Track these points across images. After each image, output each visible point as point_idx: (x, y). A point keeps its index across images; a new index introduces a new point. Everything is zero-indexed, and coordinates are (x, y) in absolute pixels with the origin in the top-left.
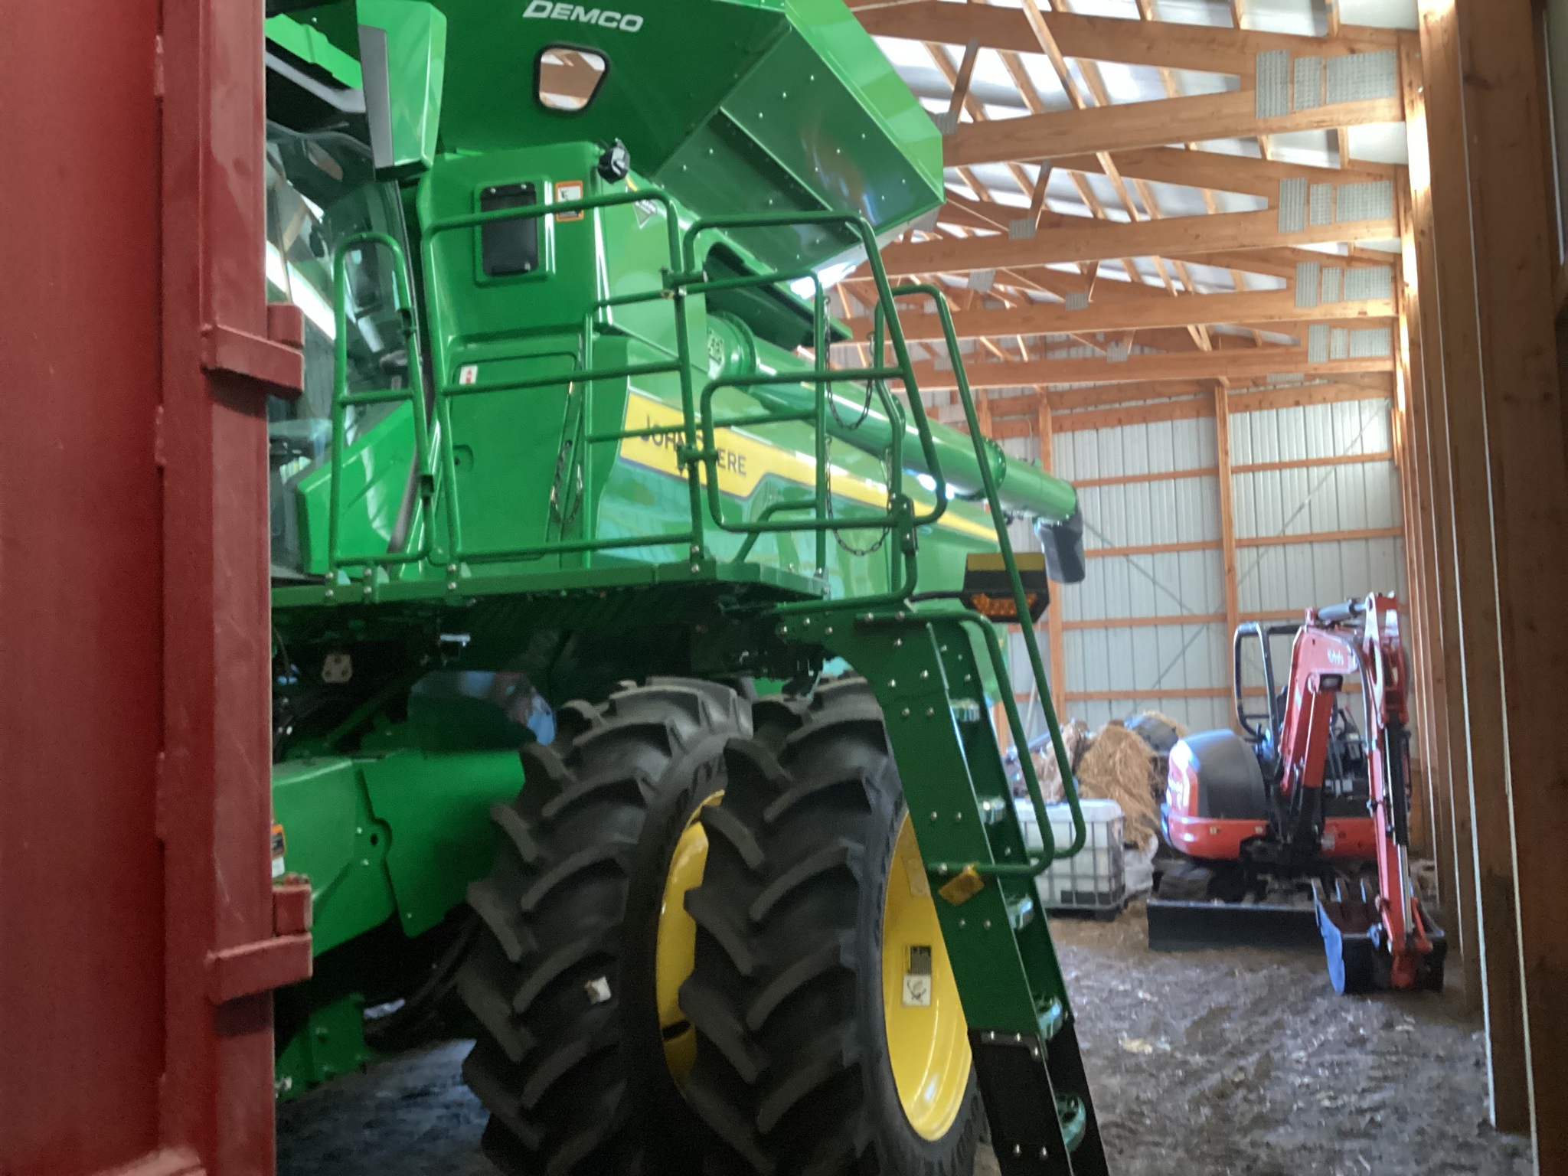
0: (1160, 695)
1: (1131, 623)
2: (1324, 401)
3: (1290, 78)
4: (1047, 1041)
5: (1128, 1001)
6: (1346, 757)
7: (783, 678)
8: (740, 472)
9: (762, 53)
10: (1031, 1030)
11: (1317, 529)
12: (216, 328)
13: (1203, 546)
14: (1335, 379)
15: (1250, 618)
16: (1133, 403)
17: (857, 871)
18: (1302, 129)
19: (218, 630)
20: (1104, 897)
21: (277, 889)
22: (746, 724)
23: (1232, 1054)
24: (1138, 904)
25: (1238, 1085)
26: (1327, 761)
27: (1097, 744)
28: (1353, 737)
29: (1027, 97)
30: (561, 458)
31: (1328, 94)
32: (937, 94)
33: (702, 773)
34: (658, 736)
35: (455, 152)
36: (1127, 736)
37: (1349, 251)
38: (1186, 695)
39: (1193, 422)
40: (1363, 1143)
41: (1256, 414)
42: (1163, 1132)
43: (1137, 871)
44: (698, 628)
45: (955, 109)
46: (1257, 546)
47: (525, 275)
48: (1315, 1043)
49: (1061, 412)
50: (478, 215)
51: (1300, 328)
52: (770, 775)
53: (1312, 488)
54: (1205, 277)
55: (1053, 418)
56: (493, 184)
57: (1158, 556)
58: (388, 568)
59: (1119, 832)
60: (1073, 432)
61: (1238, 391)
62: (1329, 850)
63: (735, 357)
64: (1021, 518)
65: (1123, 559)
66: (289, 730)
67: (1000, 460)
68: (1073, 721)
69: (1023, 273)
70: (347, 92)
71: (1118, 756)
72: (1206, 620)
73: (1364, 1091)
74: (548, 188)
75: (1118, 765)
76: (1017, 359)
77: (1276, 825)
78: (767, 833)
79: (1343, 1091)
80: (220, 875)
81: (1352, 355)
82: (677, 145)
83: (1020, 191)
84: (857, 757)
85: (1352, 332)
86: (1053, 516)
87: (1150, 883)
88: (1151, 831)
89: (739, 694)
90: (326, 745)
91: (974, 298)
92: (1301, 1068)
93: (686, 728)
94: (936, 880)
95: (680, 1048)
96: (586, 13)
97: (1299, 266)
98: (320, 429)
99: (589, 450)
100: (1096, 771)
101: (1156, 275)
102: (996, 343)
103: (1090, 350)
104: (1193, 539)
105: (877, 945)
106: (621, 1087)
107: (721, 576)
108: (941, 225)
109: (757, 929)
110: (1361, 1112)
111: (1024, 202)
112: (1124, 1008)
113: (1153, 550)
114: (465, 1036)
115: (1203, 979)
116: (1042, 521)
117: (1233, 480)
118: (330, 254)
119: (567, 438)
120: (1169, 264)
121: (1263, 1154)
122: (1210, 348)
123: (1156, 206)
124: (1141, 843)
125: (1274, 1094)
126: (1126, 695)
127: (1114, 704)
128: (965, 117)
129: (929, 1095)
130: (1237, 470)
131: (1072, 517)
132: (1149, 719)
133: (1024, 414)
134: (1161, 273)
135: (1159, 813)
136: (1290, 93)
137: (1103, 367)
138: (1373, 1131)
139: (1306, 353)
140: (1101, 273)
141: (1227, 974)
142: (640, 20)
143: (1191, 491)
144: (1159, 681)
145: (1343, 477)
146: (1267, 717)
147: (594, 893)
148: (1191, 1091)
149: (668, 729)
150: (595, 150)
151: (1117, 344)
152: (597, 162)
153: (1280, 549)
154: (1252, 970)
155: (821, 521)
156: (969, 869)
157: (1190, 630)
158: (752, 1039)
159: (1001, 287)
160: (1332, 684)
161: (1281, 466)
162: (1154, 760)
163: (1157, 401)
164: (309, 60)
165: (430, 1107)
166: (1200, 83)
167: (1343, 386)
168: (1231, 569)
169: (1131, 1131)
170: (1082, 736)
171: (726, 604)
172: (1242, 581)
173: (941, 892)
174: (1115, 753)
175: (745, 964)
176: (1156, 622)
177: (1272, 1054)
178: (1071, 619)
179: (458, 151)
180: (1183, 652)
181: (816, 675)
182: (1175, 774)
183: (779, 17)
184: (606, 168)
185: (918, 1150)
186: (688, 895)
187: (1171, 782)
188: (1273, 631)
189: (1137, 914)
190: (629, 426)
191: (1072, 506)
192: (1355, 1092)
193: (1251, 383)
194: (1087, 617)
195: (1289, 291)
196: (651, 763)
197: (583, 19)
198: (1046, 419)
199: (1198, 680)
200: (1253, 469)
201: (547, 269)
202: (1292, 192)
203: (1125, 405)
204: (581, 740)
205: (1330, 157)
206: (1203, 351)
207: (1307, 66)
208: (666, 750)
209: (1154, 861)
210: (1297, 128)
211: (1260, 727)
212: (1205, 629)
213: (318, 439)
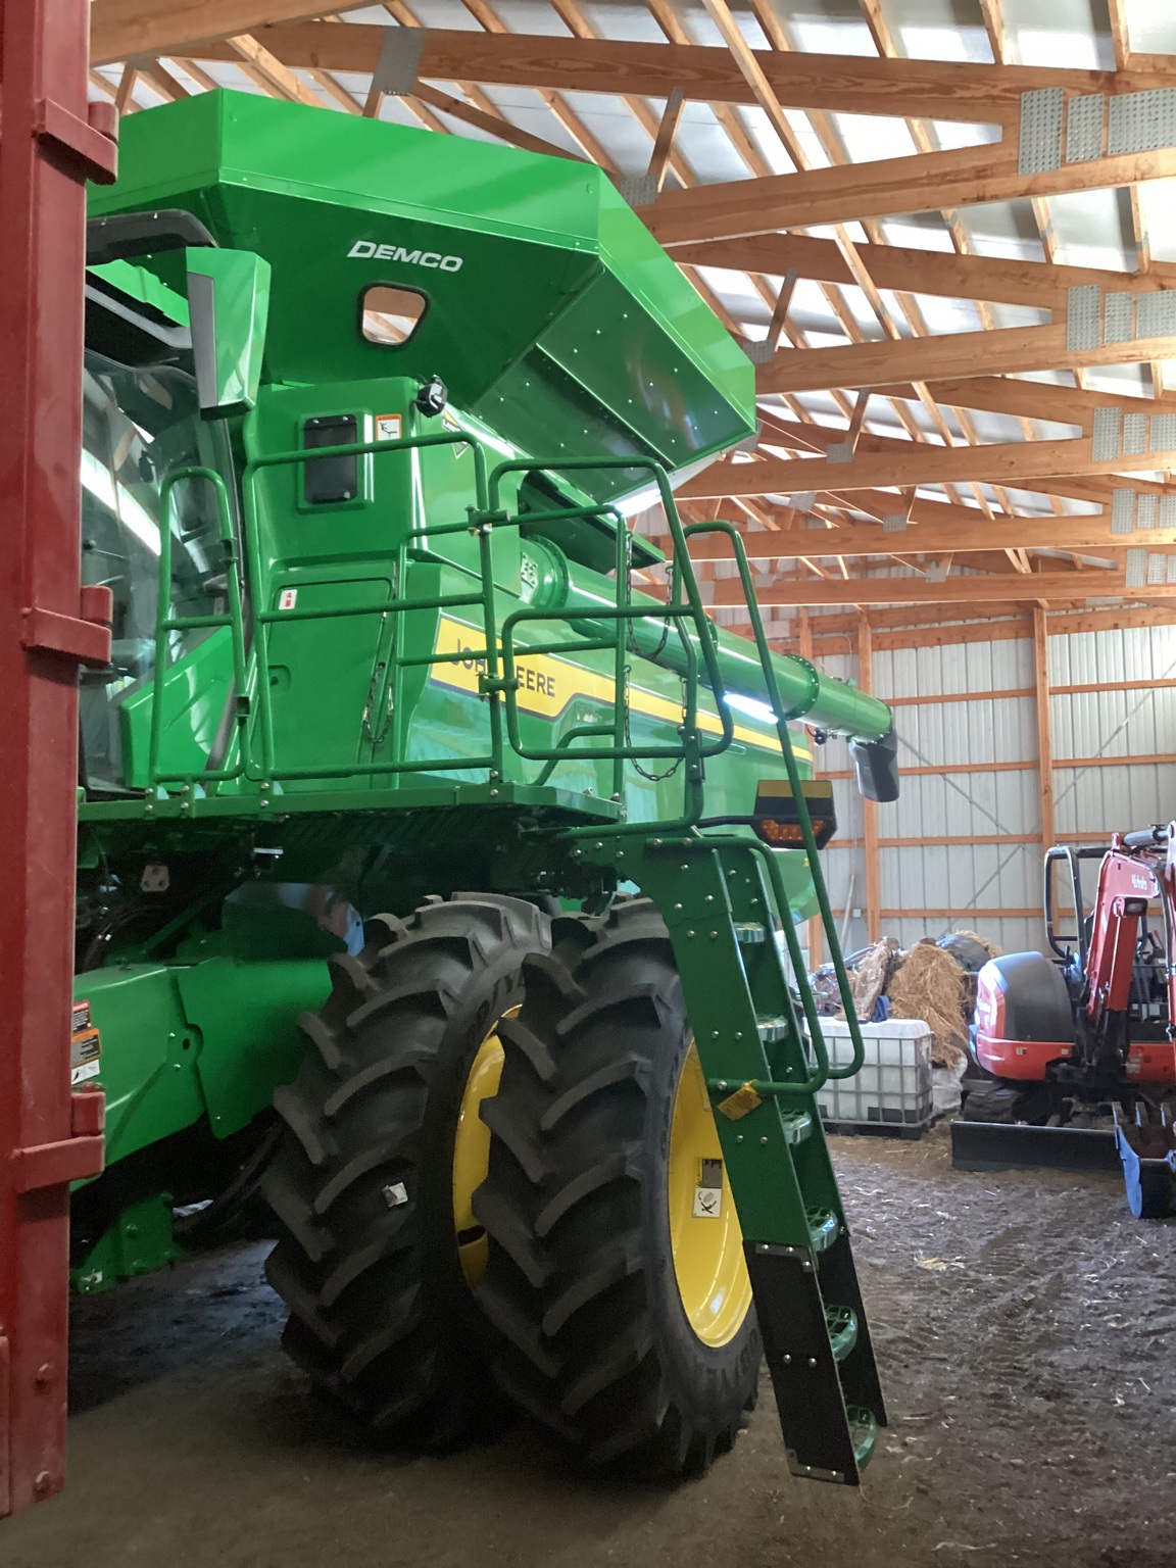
0: (975, 914)
1: (947, 842)
2: (1143, 624)
3: (1101, 313)
4: (818, 1253)
5: (927, 1219)
6: (1153, 981)
7: (580, 898)
8: (549, 694)
9: (576, 293)
10: (803, 1242)
11: (1133, 753)
12: (34, 610)
13: (1019, 766)
14: (1154, 603)
15: (1062, 840)
16: (952, 623)
17: (645, 1085)
18: (1112, 363)
19: (29, 870)
20: (910, 1115)
21: (76, 1095)
22: (547, 937)
23: (1025, 1275)
24: (946, 1123)
25: (1028, 1305)
26: (1133, 985)
27: (908, 962)
28: (1160, 961)
29: (845, 323)
30: (374, 680)
31: (1138, 329)
32: (757, 320)
33: (503, 985)
34: (460, 950)
35: (281, 383)
36: (939, 954)
37: (1165, 479)
38: (1000, 914)
39: (1012, 642)
40: (1145, 1365)
41: (1075, 636)
42: (950, 1349)
43: (946, 1090)
44: (499, 848)
45: (773, 336)
46: (1074, 767)
47: (346, 503)
48: (1108, 1265)
49: (880, 630)
50: (302, 452)
51: (1119, 552)
52: (565, 991)
53: (1129, 712)
54: (1023, 501)
55: (872, 635)
56: (316, 415)
57: (975, 776)
58: (206, 785)
59: (928, 1050)
60: (892, 650)
61: (1057, 613)
62: (1133, 1073)
63: (548, 579)
64: (834, 737)
65: (940, 777)
66: (108, 937)
67: (813, 680)
68: (885, 938)
69: (843, 495)
70: (177, 329)
71: (929, 975)
72: (1022, 840)
73: (1152, 1313)
74: (368, 420)
75: (928, 982)
76: (836, 577)
77: (1082, 1048)
78: (559, 1046)
79: (1131, 1313)
80: (26, 1082)
81: (1170, 580)
82: (496, 378)
83: (839, 414)
84: (649, 975)
85: (1170, 558)
86: (867, 735)
87: (959, 1102)
88: (960, 1051)
89: (541, 910)
90: (144, 952)
91: (795, 516)
92: (1091, 1289)
93: (487, 941)
94: (716, 1095)
95: (473, 1253)
96: (408, 253)
97: (1115, 491)
98: (145, 649)
99: (401, 675)
100: (907, 990)
101: (973, 498)
102: (818, 563)
103: (909, 570)
104: (1010, 760)
105: (664, 1157)
106: (415, 1289)
107: (518, 799)
108: (762, 446)
109: (546, 1139)
110: (1147, 1334)
111: (843, 424)
112: (921, 1226)
113: (971, 769)
114: (269, 1237)
115: (1003, 1200)
116: (856, 739)
117: (1050, 700)
118: (158, 479)
119: (380, 661)
120: (987, 488)
121: (1046, 1373)
122: (1030, 571)
123: (974, 431)
124: (949, 1062)
125: (1066, 1315)
126: (942, 914)
127: (929, 921)
128: (784, 341)
129: (716, 1306)
130: (1056, 691)
131: (886, 736)
132: (962, 937)
133: (844, 632)
134: (976, 495)
135: (967, 1033)
136: (1100, 328)
137: (919, 587)
138: (1156, 1354)
139: (1123, 578)
140: (920, 494)
141: (1026, 1196)
142: (459, 261)
143: (1009, 712)
144: (974, 901)
145: (1161, 700)
146: (1074, 939)
147: (395, 1099)
148: (981, 1309)
149: (470, 943)
150: (414, 385)
151: (937, 565)
152: (415, 396)
153: (1097, 770)
154: (1052, 1192)
155: (618, 749)
156: (747, 1086)
157: (1007, 850)
158: (542, 1245)
159: (823, 507)
160: (1137, 909)
161: (1098, 688)
162: (965, 979)
163: (976, 621)
164: (143, 301)
165: (238, 1305)
166: (1015, 316)
167: (1161, 610)
168: (1048, 790)
169: (919, 1346)
170: (894, 952)
171: (526, 826)
172: (1057, 802)
173: (720, 1107)
174: (926, 970)
175: (535, 1173)
176: (973, 841)
177: (1064, 1275)
178: (887, 836)
179: (285, 382)
180: (998, 872)
181: (611, 894)
182: (984, 995)
183: (592, 259)
184: (424, 402)
185: (701, 1359)
186: (483, 1104)
187: (979, 1002)
188: (1083, 854)
189: (942, 1133)
190: (440, 650)
191: (886, 726)
192: (1143, 1314)
193: (1070, 606)
194: (903, 835)
195: (1106, 516)
196: (452, 975)
197: (405, 259)
198: (866, 637)
199: (1012, 901)
200: (1070, 690)
201: (366, 497)
202: (1107, 419)
203: (945, 624)
204: (387, 951)
205: (1144, 387)
206: (1021, 574)
207: (1117, 301)
208: (467, 962)
209: (962, 1081)
210: (1107, 362)
211: (1069, 948)
212: (1021, 849)
213: (143, 657)
